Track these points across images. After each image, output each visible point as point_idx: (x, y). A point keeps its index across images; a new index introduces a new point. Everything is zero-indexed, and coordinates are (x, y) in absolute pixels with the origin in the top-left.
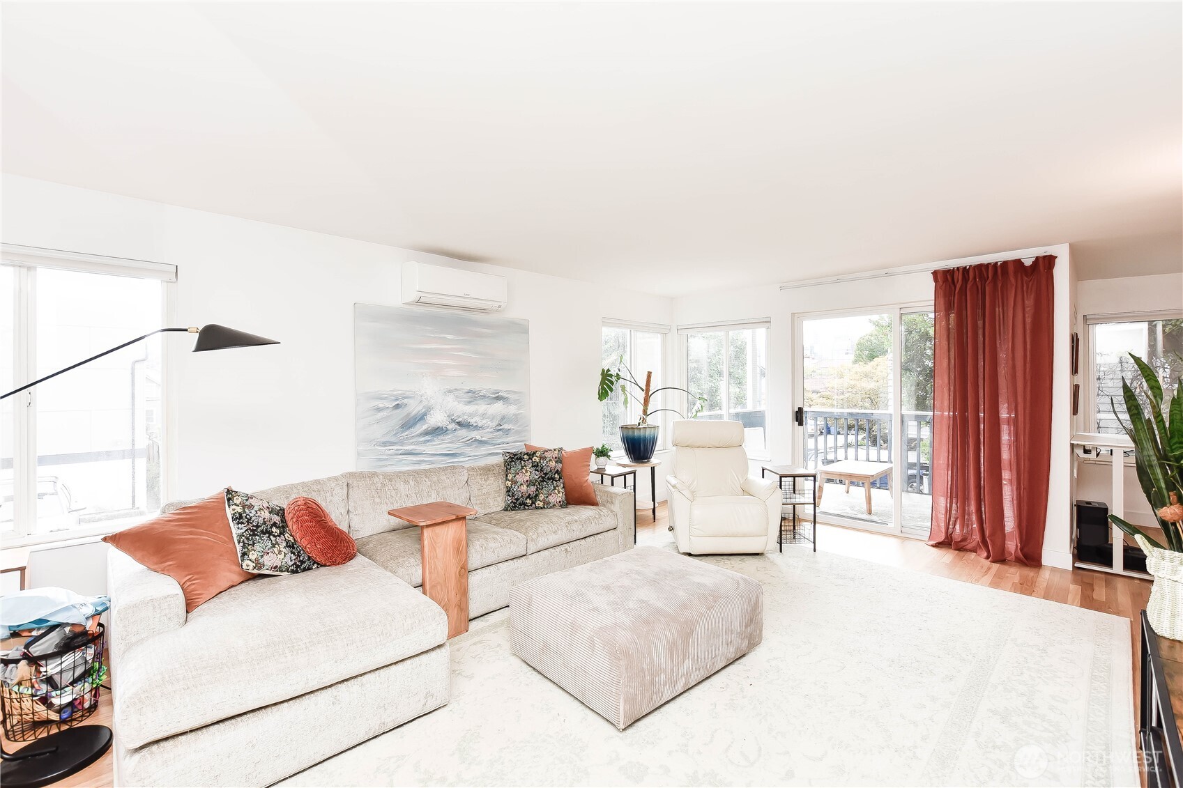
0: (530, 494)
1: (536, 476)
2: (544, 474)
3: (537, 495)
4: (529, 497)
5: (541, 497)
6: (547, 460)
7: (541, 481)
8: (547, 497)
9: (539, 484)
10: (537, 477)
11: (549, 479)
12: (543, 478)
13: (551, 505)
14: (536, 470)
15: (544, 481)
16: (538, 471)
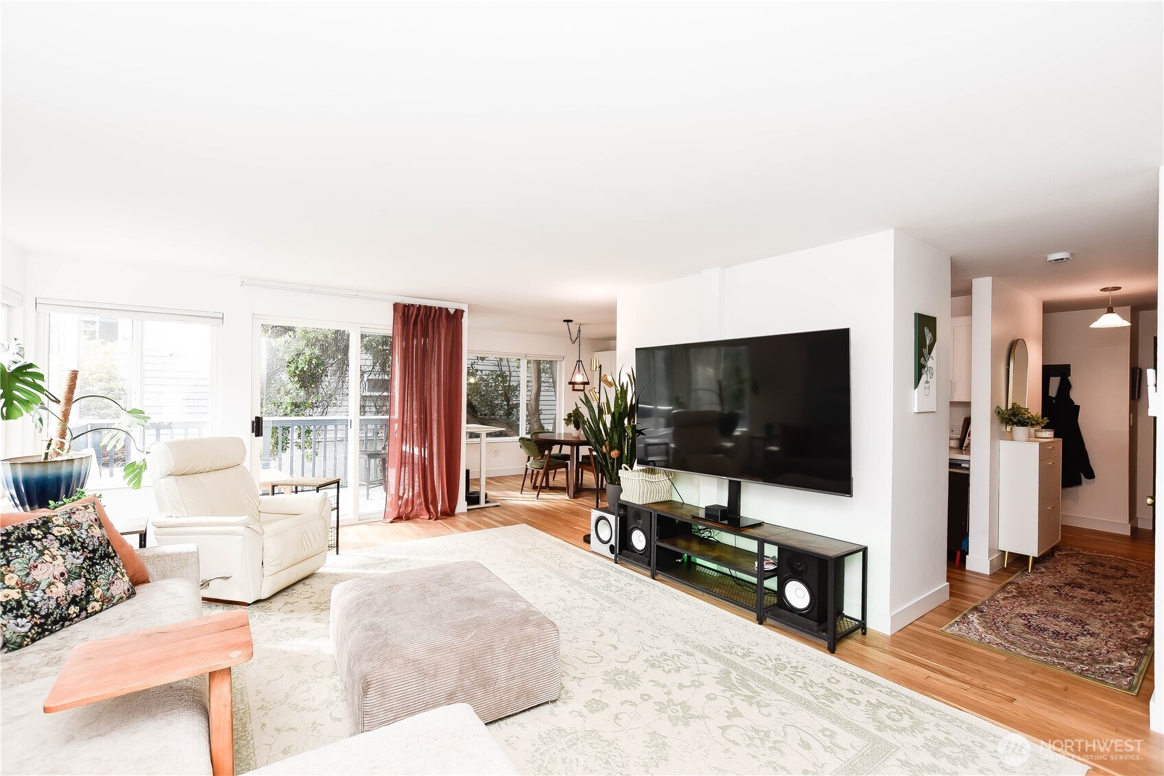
0: (75, 596)
1: (76, 559)
2: (90, 552)
3: (89, 593)
4: (74, 601)
5: (98, 594)
6: (85, 526)
7: (91, 566)
8: (108, 589)
9: (89, 572)
10: (80, 561)
11: (102, 558)
12: (91, 559)
13: (117, 598)
14: (72, 550)
15: (94, 564)
16: (76, 550)
